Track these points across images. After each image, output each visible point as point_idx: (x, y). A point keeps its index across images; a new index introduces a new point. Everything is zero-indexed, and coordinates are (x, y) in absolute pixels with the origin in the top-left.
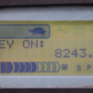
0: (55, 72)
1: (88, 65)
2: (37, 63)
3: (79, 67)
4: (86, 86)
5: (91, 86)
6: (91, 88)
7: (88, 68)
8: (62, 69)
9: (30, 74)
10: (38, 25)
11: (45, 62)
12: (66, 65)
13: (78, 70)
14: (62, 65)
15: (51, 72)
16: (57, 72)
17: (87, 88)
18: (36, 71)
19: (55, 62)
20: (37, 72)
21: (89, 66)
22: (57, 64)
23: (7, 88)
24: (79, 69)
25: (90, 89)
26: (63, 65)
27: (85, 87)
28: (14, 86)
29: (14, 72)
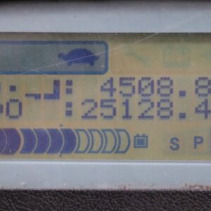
0: (117, 152)
1: (196, 138)
2: (77, 131)
3: (174, 141)
4: (191, 186)
5: (202, 187)
6: (201, 190)
7: (196, 143)
8: (135, 147)
9: (61, 156)
10: (79, 42)
11: (94, 130)
12: (144, 136)
13: (171, 148)
14: (135, 137)
15: (110, 152)
16: (124, 152)
17: (193, 189)
18: (75, 150)
19: (118, 130)
20: (77, 152)
21: (199, 140)
22: (123, 135)
23: (5, 188)
24: (175, 147)
25: (201, 192)
26: (138, 136)
27: (187, 188)
28: (23, 183)
29: (21, 152)
